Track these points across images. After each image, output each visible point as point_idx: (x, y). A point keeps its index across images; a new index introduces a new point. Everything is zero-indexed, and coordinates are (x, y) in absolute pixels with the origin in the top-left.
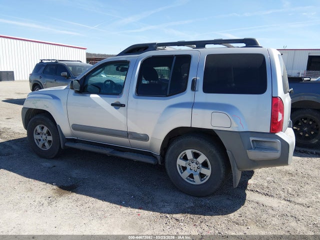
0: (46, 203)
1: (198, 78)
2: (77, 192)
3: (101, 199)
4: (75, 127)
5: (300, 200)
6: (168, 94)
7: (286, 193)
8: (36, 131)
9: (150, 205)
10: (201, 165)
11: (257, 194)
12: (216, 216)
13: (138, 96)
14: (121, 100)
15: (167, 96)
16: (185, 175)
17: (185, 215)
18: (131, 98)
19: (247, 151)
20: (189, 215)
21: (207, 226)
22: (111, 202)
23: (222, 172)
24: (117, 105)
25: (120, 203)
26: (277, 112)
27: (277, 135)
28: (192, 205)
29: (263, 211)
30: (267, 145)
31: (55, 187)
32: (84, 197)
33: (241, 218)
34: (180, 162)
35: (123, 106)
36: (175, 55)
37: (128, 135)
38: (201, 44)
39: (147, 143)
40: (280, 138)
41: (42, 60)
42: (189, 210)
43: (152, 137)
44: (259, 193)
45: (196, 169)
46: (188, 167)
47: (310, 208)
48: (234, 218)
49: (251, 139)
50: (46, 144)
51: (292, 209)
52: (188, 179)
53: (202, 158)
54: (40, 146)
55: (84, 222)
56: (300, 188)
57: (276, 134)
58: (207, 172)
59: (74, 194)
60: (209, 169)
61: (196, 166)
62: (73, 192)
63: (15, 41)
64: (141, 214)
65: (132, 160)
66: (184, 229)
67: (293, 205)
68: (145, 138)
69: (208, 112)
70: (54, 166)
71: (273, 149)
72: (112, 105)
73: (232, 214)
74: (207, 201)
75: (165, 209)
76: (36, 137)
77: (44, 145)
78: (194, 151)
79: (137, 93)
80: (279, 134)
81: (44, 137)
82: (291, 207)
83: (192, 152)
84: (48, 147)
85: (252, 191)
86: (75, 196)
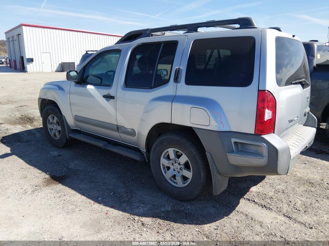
0: (30, 191)
1: (181, 67)
2: (63, 184)
3: (80, 193)
4: (77, 119)
5: (305, 218)
6: (153, 86)
7: (291, 206)
8: (49, 120)
9: (124, 205)
10: (183, 166)
11: (253, 204)
12: (188, 225)
13: (126, 87)
14: (111, 91)
15: (152, 88)
16: (168, 175)
17: (154, 219)
18: (120, 90)
19: (228, 154)
20: (159, 220)
21: (172, 235)
22: (89, 197)
23: (202, 175)
24: (108, 97)
25: (96, 199)
26: (264, 108)
27: (263, 138)
28: (169, 209)
29: (248, 226)
30: (253, 148)
31: (47, 176)
32: (67, 188)
33: (215, 232)
34: (163, 161)
35: (113, 98)
36: (163, 42)
37: (118, 128)
38: (192, 28)
39: (134, 139)
40: (267, 141)
41: (87, 52)
42: (162, 215)
43: (138, 133)
44: (256, 203)
45: (179, 170)
46: (172, 167)
47: (314, 230)
48: (209, 229)
49: (233, 140)
50: (57, 134)
51: (287, 228)
52: (171, 180)
53: (184, 159)
54: (52, 135)
55: (52, 214)
56: (313, 203)
57: (262, 136)
58: (189, 174)
59: (60, 185)
60: (190, 171)
61: (179, 167)
62: (60, 183)
63: (76, 33)
64: (109, 213)
65: (121, 155)
66: (144, 235)
67: (291, 223)
68: (132, 133)
69: (187, 107)
70: (59, 156)
71: (258, 154)
72: (104, 96)
73: (208, 225)
74: (188, 207)
75: (137, 211)
76: (49, 126)
77: (55, 135)
78: (177, 150)
79: (126, 84)
80: (267, 137)
81: (55, 126)
82: (288, 226)
83: (174, 151)
84: (58, 136)
85: (249, 200)
86: (60, 187)
